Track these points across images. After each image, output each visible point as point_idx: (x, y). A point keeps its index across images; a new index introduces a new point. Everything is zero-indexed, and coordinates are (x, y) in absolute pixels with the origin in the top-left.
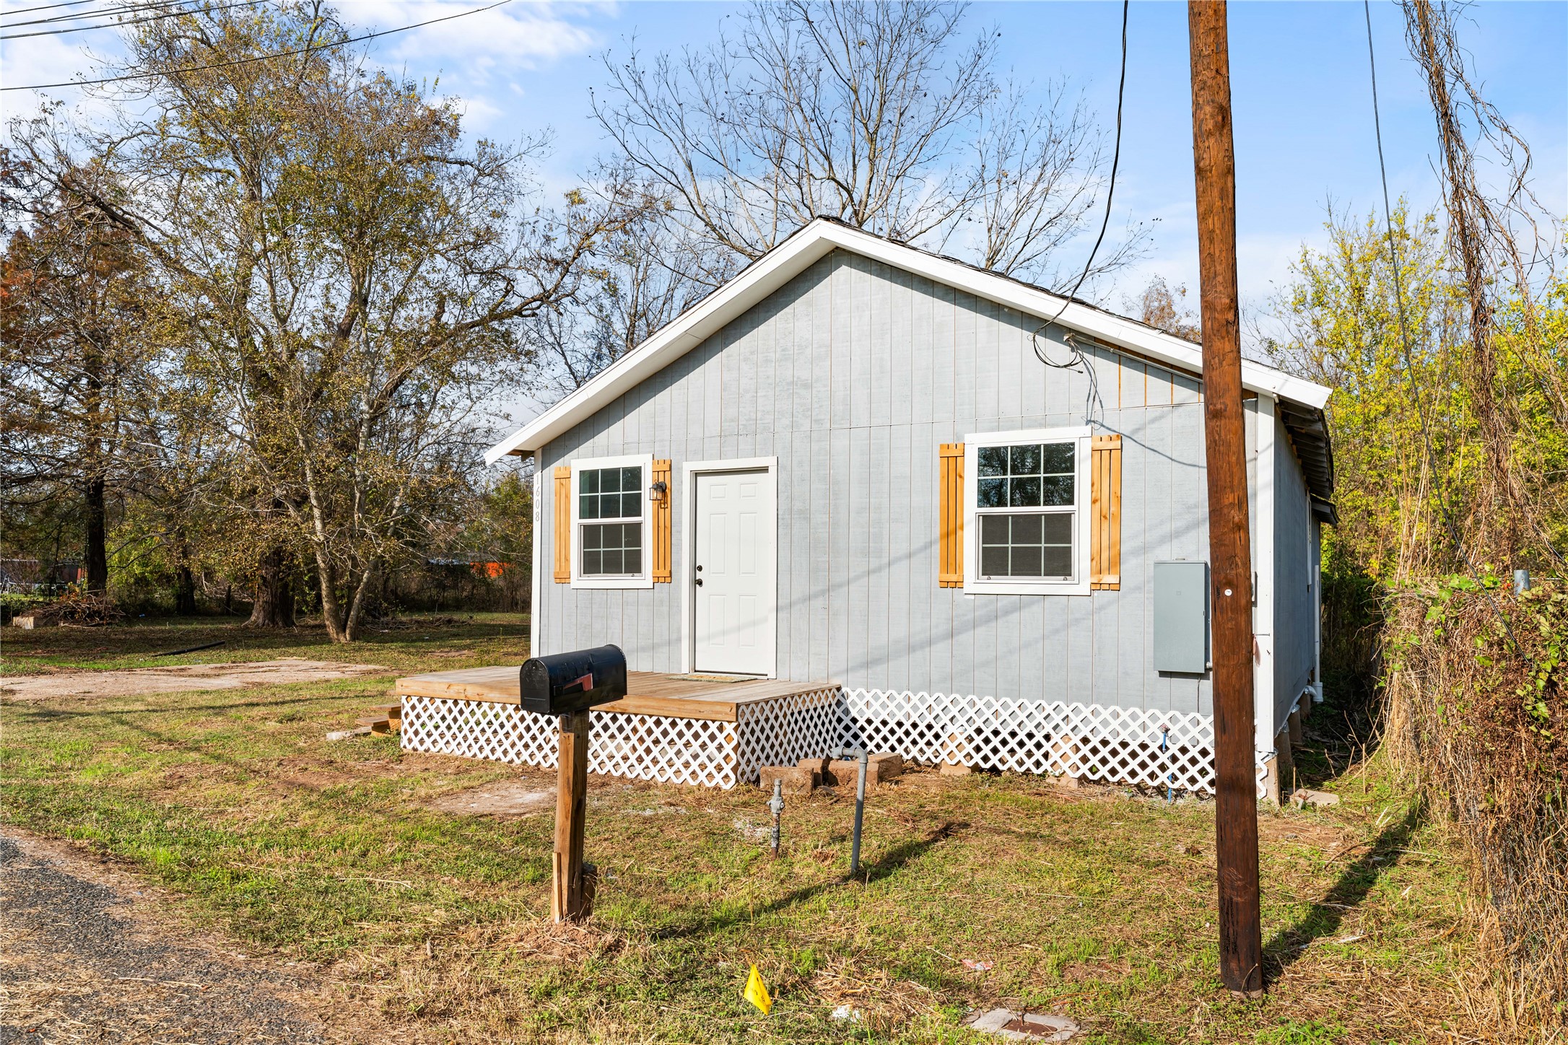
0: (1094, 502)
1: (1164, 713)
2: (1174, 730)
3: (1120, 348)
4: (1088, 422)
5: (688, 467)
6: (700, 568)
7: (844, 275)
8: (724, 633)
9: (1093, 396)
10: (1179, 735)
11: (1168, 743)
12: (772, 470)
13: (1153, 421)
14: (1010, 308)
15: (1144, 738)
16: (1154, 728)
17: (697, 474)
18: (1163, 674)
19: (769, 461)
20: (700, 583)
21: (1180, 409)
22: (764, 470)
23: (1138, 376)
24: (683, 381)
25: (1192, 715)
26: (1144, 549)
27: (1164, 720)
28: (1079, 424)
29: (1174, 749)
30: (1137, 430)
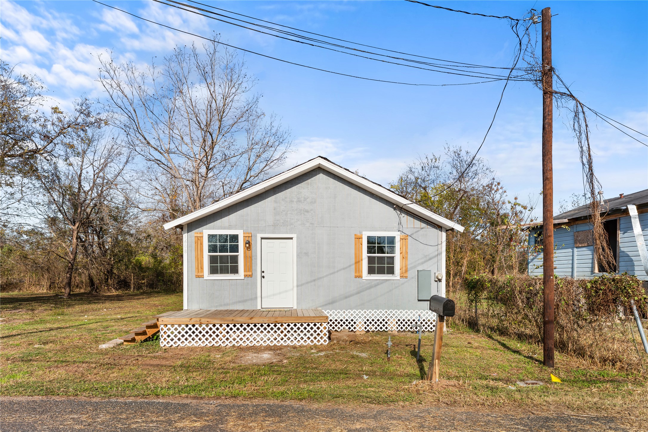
0: (401, 253)
1: (419, 311)
2: (422, 315)
3: (407, 211)
4: (399, 231)
5: (259, 236)
6: (263, 272)
7: (321, 177)
8: (274, 295)
9: (400, 223)
10: (423, 316)
11: (420, 319)
12: (295, 239)
13: (416, 232)
14: (376, 195)
15: (414, 318)
16: (417, 315)
17: (262, 238)
18: (419, 300)
19: (294, 236)
20: (263, 277)
21: (423, 229)
22: (292, 238)
23: (412, 219)
24: (256, 205)
25: (426, 311)
26: (415, 267)
27: (419, 313)
28: (396, 231)
29: (422, 320)
30: (412, 234)
